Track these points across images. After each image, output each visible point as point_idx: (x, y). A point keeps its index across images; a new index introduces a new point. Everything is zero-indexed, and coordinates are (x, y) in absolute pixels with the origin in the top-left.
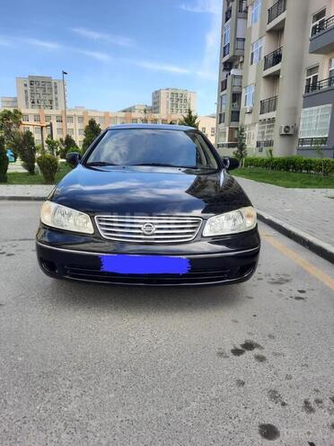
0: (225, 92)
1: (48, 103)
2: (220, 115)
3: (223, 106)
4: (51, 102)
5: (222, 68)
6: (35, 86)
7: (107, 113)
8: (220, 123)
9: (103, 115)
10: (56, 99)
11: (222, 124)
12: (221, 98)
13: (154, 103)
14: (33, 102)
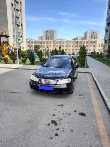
0: (107, 33)
1: (51, 38)
2: (105, 41)
3: (107, 38)
4: (52, 37)
5: (107, 25)
6: (48, 33)
7: (68, 40)
8: (105, 43)
9: (67, 41)
10: (54, 36)
11: (106, 44)
12: (106, 35)
13: (85, 36)
14: (47, 38)
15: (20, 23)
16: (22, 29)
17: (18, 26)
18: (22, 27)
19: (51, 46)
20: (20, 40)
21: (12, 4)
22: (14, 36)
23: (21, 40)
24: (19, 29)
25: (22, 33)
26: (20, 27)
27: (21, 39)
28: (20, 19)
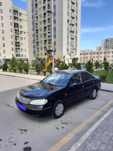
6: (108, 42)
15: (74, 37)
16: (76, 42)
17: (72, 40)
18: (76, 40)
19: (109, 57)
20: (73, 52)
21: (68, 21)
22: (68, 50)
23: (75, 53)
24: (73, 42)
25: (76, 46)
26: (74, 40)
27: (75, 51)
28: (75, 32)
